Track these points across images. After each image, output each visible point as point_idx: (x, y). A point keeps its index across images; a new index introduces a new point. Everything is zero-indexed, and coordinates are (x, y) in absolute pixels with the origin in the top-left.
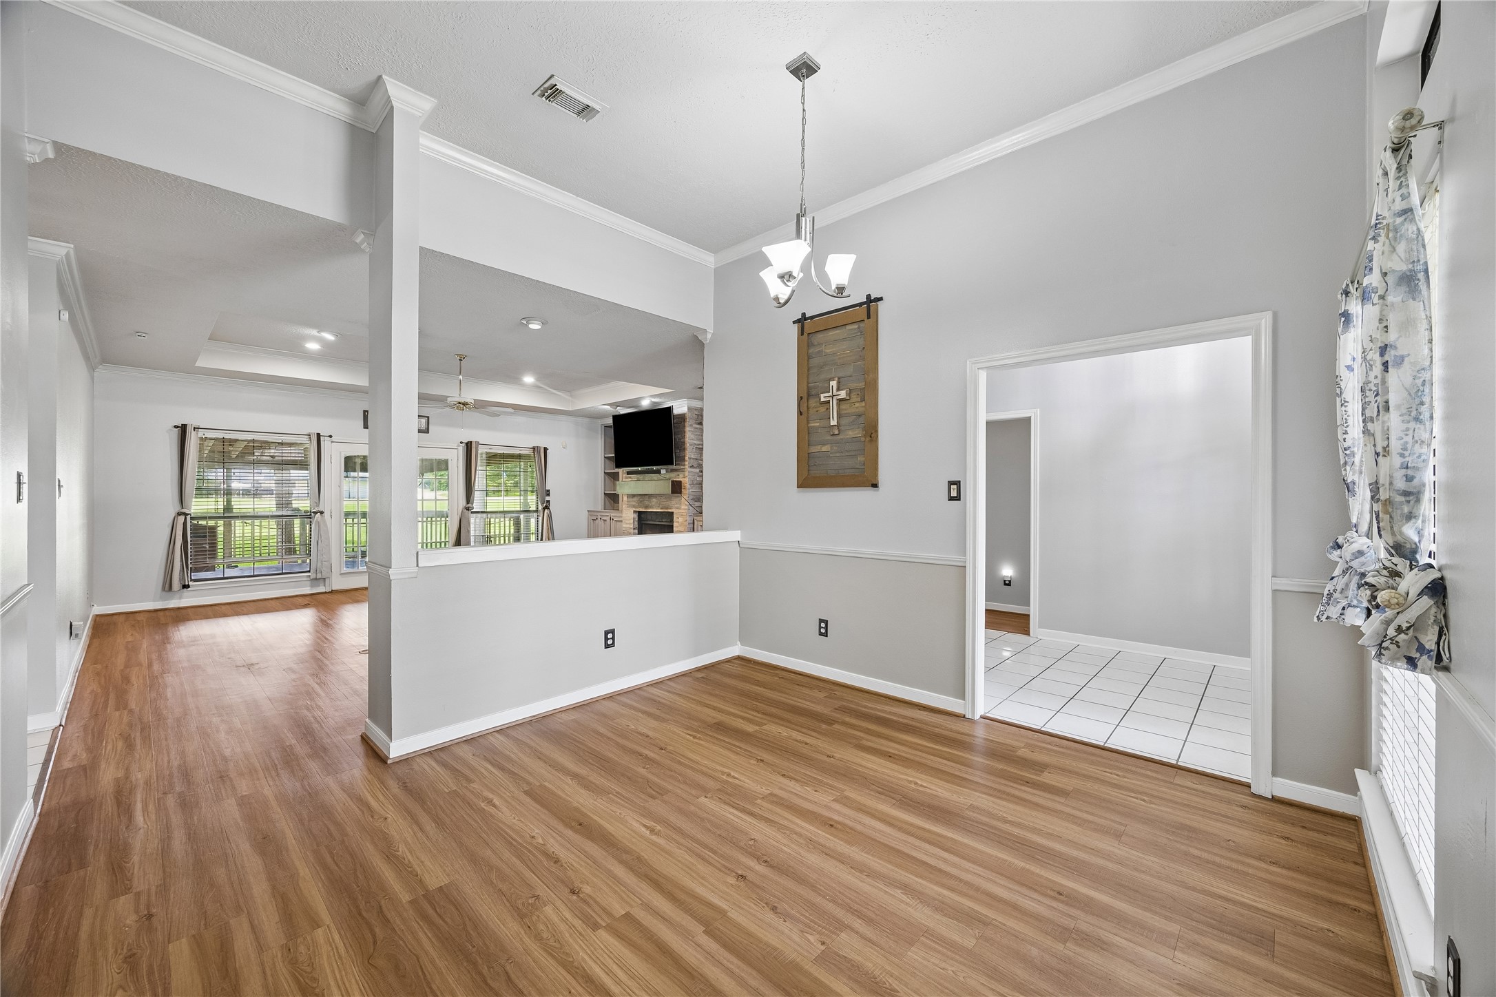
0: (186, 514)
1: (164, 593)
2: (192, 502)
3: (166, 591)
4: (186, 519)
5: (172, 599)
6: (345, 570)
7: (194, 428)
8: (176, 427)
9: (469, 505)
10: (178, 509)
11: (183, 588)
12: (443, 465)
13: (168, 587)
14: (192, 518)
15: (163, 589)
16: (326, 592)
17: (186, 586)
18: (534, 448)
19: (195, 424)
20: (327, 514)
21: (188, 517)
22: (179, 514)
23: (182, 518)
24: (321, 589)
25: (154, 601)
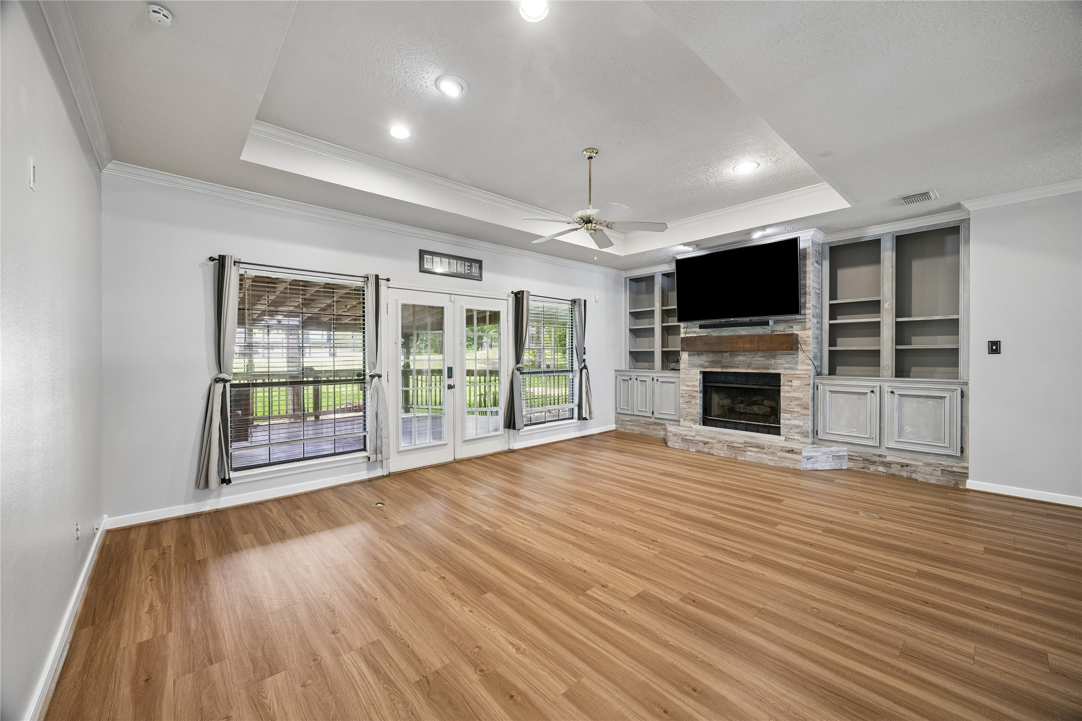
0: (225, 381)
1: (198, 491)
2: (232, 363)
3: (201, 489)
4: (225, 387)
5: (208, 500)
6: (404, 445)
7: (235, 262)
8: (212, 259)
9: (520, 365)
10: (214, 373)
11: (222, 483)
12: (495, 317)
13: (202, 482)
14: (232, 386)
15: (197, 485)
16: (383, 477)
17: (226, 481)
18: (574, 302)
19: (237, 257)
20: (384, 378)
21: (228, 385)
22: (217, 380)
23: (219, 387)
24: (379, 472)
25: (185, 503)
